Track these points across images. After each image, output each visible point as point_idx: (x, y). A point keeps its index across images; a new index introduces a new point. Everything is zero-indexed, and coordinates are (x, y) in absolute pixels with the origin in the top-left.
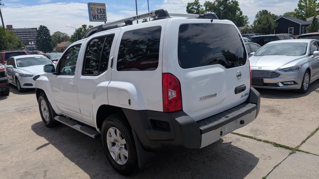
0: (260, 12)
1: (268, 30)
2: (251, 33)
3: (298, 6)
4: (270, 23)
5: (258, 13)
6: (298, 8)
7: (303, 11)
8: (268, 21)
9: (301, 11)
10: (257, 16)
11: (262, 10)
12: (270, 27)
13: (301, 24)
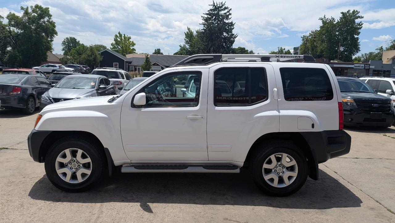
0: (67, 38)
1: (93, 62)
2: (74, 64)
3: (115, 40)
4: (95, 54)
5: (65, 40)
6: (114, 42)
7: (119, 47)
8: (92, 52)
9: (118, 47)
10: (64, 43)
11: (70, 37)
12: (95, 59)
13: (125, 60)
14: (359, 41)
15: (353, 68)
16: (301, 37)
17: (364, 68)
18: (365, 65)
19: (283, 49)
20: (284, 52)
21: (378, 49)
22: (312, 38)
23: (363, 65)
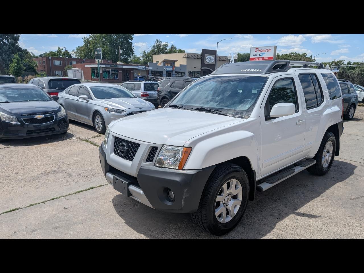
14: (133, 46)
15: (137, 69)
16: (83, 39)
17: (146, 69)
18: (146, 67)
19: (61, 49)
20: (63, 52)
21: (142, 53)
22: (93, 40)
23: (145, 67)
